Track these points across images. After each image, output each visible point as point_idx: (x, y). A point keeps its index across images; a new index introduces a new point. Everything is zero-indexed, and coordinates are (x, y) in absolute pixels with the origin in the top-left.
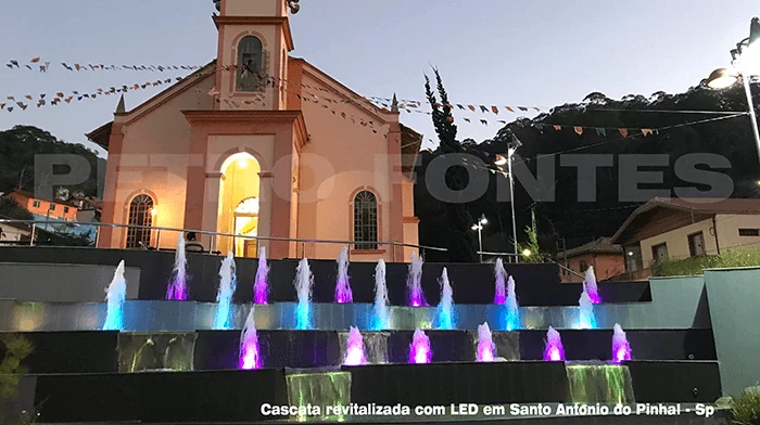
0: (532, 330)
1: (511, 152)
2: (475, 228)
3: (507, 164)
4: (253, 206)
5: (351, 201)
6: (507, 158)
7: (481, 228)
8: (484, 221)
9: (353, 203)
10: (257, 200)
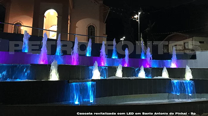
0: (156, 68)
1: (139, 13)
2: (121, 39)
3: (138, 17)
4: (55, 28)
5: (87, 28)
6: (138, 15)
7: (123, 39)
8: (124, 37)
9: (87, 29)
10: (57, 26)
